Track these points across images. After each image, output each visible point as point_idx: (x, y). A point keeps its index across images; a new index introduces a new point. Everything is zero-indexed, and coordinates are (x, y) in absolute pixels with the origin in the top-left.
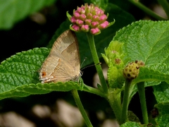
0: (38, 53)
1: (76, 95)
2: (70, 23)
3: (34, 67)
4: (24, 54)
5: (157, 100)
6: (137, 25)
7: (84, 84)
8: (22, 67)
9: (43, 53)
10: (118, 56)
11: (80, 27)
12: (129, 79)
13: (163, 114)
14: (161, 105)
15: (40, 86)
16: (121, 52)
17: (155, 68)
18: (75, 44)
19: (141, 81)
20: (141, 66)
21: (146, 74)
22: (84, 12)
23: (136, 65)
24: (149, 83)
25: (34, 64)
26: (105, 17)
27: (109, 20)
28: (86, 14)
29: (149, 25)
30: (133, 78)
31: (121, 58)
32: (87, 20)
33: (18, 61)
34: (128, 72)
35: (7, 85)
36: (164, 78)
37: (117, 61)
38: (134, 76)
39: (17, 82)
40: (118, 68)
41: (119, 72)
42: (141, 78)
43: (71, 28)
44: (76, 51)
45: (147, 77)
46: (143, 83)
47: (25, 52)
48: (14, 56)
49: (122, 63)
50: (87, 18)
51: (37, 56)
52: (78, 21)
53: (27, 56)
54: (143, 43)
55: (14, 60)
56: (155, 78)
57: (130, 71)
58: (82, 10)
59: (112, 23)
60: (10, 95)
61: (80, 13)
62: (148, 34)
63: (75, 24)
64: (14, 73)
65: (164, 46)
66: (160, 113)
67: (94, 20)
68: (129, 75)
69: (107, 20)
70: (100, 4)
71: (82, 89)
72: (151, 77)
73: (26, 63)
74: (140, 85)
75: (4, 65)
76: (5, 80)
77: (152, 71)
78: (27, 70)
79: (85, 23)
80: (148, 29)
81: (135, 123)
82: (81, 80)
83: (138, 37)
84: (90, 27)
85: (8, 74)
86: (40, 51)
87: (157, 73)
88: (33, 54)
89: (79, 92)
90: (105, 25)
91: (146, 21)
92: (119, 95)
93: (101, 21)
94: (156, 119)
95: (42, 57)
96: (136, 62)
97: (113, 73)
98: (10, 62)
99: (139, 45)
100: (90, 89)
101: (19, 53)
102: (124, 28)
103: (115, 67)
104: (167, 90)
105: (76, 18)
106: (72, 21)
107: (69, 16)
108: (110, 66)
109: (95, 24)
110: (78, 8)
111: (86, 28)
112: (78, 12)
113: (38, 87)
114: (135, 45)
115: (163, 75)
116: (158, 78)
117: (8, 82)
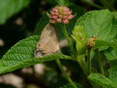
0: (32, 39)
1: (58, 62)
2: (50, 19)
3: (31, 48)
4: (24, 41)
5: (107, 58)
6: (89, 14)
7: (62, 55)
8: (24, 49)
9: (35, 39)
10: (81, 35)
11: (56, 21)
12: (89, 48)
13: (113, 66)
14: (111, 61)
15: (36, 59)
16: (82, 33)
17: (104, 39)
18: (54, 31)
19: (96, 48)
20: (95, 39)
21: (99, 43)
22: (57, 11)
23: (93, 39)
24: (101, 48)
25: (31, 47)
26: (70, 12)
27: (73, 14)
28: (58, 12)
29: (96, 13)
30: (92, 47)
31: (83, 36)
32: (60, 16)
33: (21, 46)
34: (89, 44)
35: (16, 61)
36: (110, 45)
37: (81, 38)
38: (92, 46)
39: (22, 59)
40: (82, 42)
41: (83, 44)
42: (96, 46)
43: (51, 22)
44: (55, 35)
45: (100, 45)
46: (98, 49)
47: (24, 40)
48: (18, 43)
49: (84, 38)
50: (60, 14)
51: (32, 41)
52: (54, 17)
53: (26, 42)
54: (94, 25)
55: (18, 45)
56: (105, 45)
57: (90, 43)
58: (56, 10)
59: (75, 16)
60: (19, 67)
61: (55, 12)
62: (96, 19)
63: (53, 19)
64: (19, 53)
65: (106, 25)
66: (111, 66)
67: (63, 15)
68: (89, 46)
69: (71, 14)
71: (62, 58)
72: (102, 45)
73: (26, 46)
74: (96, 51)
75: (13, 49)
76: (15, 58)
77: (102, 41)
78: (27, 50)
79: (58, 18)
80: (96, 15)
81: (96, 74)
82: (61, 52)
83: (90, 21)
84: (62, 20)
85: (16, 55)
87: (106, 42)
88: (29, 40)
89: (60, 60)
90: (71, 17)
91: (94, 11)
92: (84, 58)
93: (68, 15)
94: (109, 70)
95: (35, 41)
96: (93, 37)
97: (79, 45)
98: (16, 47)
99: (91, 26)
100: (66, 57)
101: (21, 41)
102: (81, 17)
103: (80, 42)
104: (112, 51)
105: (53, 15)
106: (51, 17)
107: (48, 14)
108: (77, 42)
109: (65, 17)
110: (53, 9)
111: (59, 20)
112: (53, 11)
113: (35, 60)
114: (89, 27)
115: (109, 43)
116: (107, 45)
117: (16, 59)
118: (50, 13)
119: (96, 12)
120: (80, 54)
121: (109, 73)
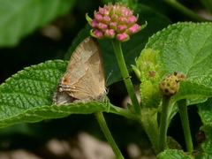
0: (52, 67)
1: (101, 118)
2: (91, 28)
3: (47, 84)
4: (35, 69)
5: (203, 121)
6: (175, 28)
7: (110, 104)
8: (32, 85)
9: (57, 67)
10: (152, 67)
11: (104, 33)
12: (166, 96)
14: (208, 127)
15: (55, 108)
16: (155, 63)
17: (199, 81)
18: (97, 55)
19: (182, 98)
20: (181, 79)
21: (189, 88)
22: (108, 13)
23: (175, 78)
24: (192, 100)
25: (48, 81)
26: (134, 19)
27: (140, 22)
28: (110, 15)
29: (190, 27)
30: (172, 94)
31: (157, 70)
32: (112, 24)
33: (27, 78)
34: (166, 87)
35: (13, 108)
36: (211, 94)
37: (152, 74)
38: (173, 92)
39: (27, 104)
40: (153, 82)
41: (155, 87)
42: (182, 94)
43: (93, 35)
44: (99, 62)
45: (189, 92)
46: (184, 101)
47: (35, 66)
48: (21, 72)
49: (157, 75)
50: (112, 21)
51: (51, 71)
52: (100, 25)
53: (38, 71)
54: (183, 51)
55: (22, 77)
56: (199, 93)
57: (168, 85)
58: (105, 12)
59: (144, 26)
60: (18, 120)
61: (103, 15)
62: (189, 39)
63: (97, 29)
64: (22, 93)
65: (209, 54)
66: (207, 137)
67: (120, 23)
68: (167, 91)
69: (137, 23)
70: (127, 4)
71: (109, 111)
72: (195, 92)
73: (37, 80)
74: (181, 103)
75: (9, 83)
76: (11, 102)
77: (196, 84)
78: (38, 88)
79: (109, 27)
80: (189, 33)
81: (176, 151)
82: (107, 99)
83: (176, 43)
84: (116, 33)
85: (15, 95)
86: (54, 64)
87: (202, 87)
88: (46, 69)
89: (105, 114)
90: (135, 28)
91: (186, 23)
92: (155, 117)
93: (129, 24)
94: (203, 145)
95: (57, 71)
96: (176, 74)
97: (147, 88)
98: (16, 79)
99: (178, 54)
100: (118, 110)
101: (27, 68)
102: (158, 33)
103: (149, 82)
105: (97, 22)
106: (93, 25)
107: (88, 19)
108: (142, 80)
109: (122, 28)
110: (100, 9)
111: (110, 33)
112: (100, 14)
113: (53, 110)
114: (173, 54)
115: (210, 89)
116: (203, 93)
117: (15, 105)
118: (92, 16)
119: (191, 25)
120: (147, 107)
121: (202, 151)
